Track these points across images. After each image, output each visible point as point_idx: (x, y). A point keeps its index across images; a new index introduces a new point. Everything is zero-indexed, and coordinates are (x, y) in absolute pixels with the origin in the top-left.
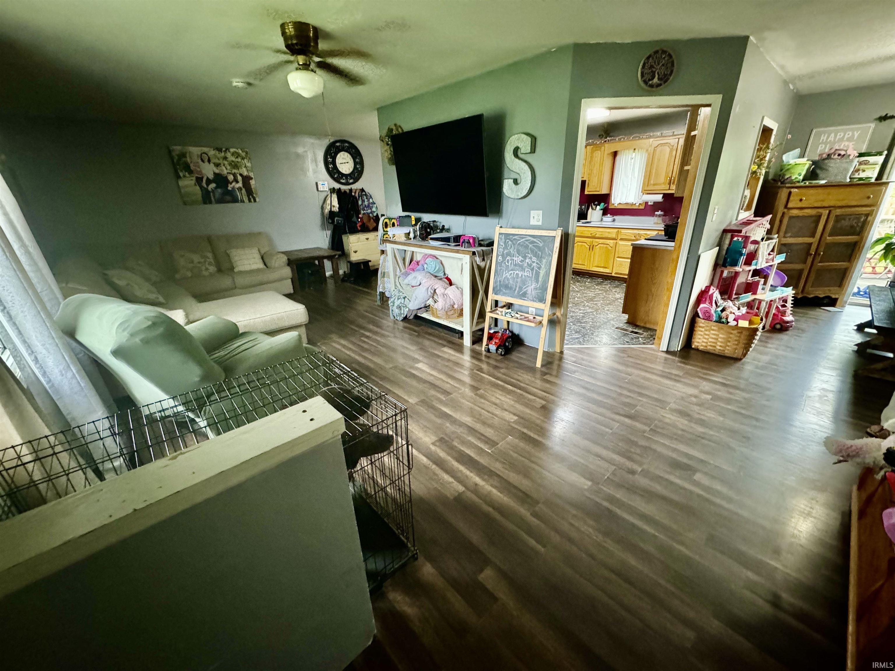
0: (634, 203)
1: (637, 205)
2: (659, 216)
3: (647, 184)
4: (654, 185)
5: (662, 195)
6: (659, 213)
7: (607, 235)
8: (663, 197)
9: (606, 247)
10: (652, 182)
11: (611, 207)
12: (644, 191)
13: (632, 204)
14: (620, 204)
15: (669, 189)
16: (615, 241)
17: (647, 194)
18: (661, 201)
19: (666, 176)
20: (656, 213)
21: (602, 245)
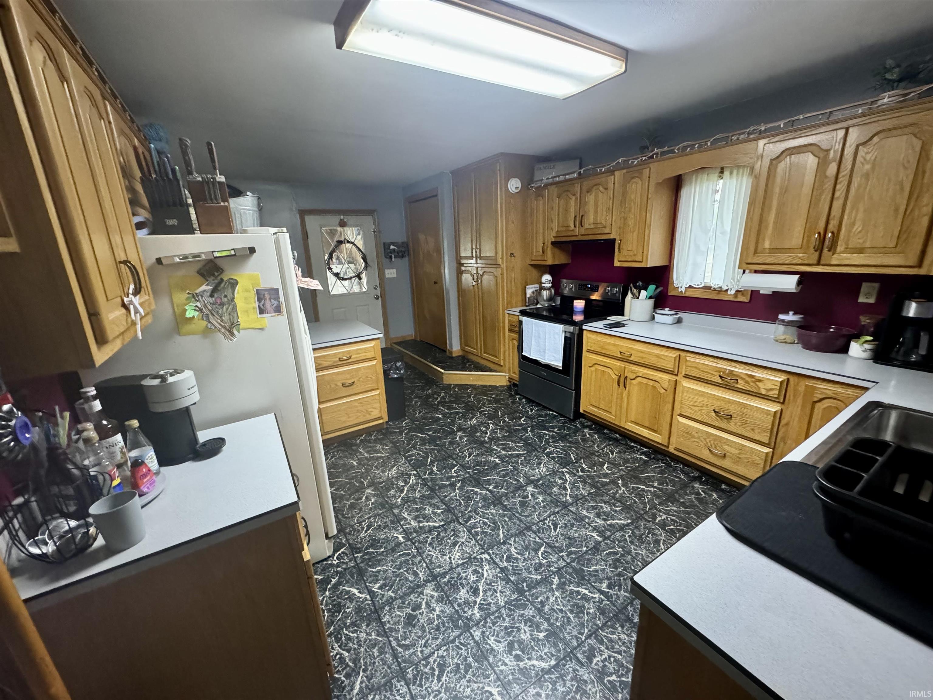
0: (725, 288)
1: (733, 292)
2: (790, 323)
3: (752, 249)
4: (773, 250)
5: (796, 277)
6: (790, 317)
7: (653, 361)
8: (799, 283)
9: (654, 387)
10: (767, 245)
11: (671, 293)
12: (745, 266)
13: (720, 291)
14: (690, 287)
15: (818, 263)
16: (674, 378)
17: (756, 272)
18: (794, 291)
19: (808, 231)
20: (781, 317)
21: (645, 381)
